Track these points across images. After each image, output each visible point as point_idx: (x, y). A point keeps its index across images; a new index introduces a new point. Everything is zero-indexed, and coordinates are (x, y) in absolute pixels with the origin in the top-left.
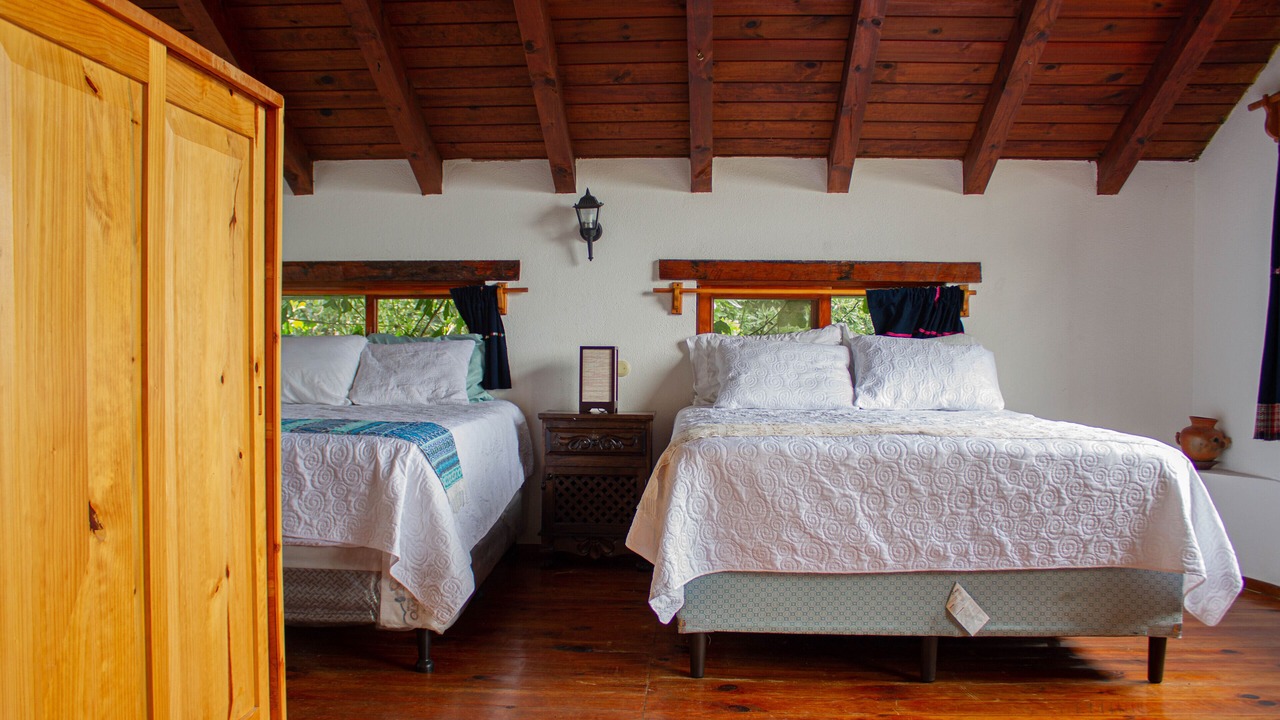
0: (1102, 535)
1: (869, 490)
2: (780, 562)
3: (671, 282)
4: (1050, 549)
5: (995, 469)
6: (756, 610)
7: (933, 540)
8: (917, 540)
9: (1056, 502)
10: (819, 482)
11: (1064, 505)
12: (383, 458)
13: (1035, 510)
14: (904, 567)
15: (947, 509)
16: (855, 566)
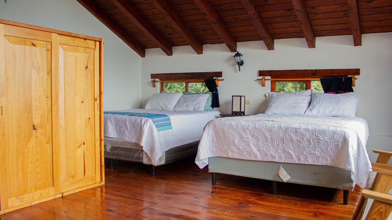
0: (324, 155)
1: (254, 137)
2: (230, 155)
3: (262, 77)
4: (307, 158)
5: (290, 132)
6: (227, 168)
7: (271, 152)
8: (267, 152)
9: (309, 144)
10: (241, 133)
11: (311, 145)
12: (143, 122)
13: (302, 146)
14: (264, 159)
15: (276, 143)
16: (250, 158)
